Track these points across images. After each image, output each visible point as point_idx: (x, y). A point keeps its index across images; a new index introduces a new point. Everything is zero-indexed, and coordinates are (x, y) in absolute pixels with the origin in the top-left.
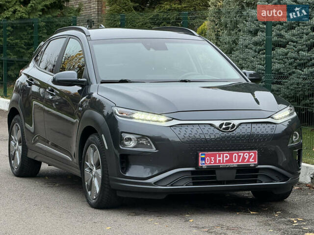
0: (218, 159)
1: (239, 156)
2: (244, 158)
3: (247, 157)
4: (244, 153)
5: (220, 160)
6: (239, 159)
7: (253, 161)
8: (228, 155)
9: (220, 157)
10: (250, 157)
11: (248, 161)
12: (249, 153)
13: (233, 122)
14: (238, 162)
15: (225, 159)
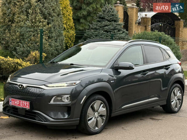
0: (15, 102)
1: (23, 103)
2: (24, 105)
3: (26, 104)
4: (24, 102)
5: (16, 103)
6: (23, 105)
7: (28, 107)
8: (18, 101)
9: (16, 102)
10: (27, 104)
11: (26, 107)
12: (26, 102)
13: (23, 85)
14: (22, 106)
15: (18, 103)
